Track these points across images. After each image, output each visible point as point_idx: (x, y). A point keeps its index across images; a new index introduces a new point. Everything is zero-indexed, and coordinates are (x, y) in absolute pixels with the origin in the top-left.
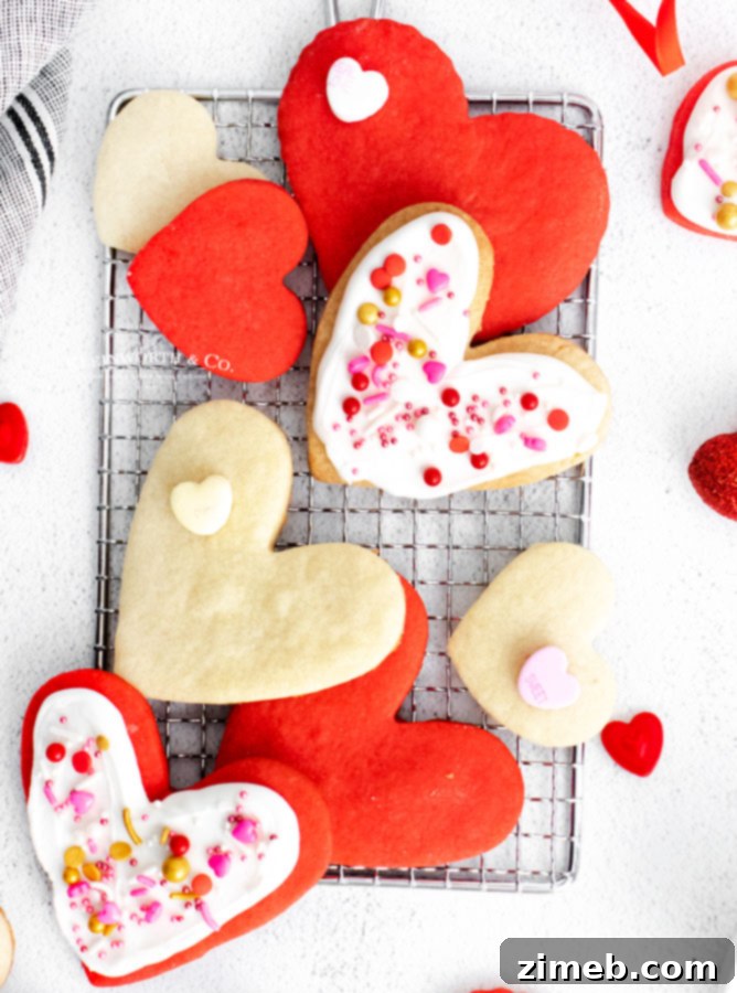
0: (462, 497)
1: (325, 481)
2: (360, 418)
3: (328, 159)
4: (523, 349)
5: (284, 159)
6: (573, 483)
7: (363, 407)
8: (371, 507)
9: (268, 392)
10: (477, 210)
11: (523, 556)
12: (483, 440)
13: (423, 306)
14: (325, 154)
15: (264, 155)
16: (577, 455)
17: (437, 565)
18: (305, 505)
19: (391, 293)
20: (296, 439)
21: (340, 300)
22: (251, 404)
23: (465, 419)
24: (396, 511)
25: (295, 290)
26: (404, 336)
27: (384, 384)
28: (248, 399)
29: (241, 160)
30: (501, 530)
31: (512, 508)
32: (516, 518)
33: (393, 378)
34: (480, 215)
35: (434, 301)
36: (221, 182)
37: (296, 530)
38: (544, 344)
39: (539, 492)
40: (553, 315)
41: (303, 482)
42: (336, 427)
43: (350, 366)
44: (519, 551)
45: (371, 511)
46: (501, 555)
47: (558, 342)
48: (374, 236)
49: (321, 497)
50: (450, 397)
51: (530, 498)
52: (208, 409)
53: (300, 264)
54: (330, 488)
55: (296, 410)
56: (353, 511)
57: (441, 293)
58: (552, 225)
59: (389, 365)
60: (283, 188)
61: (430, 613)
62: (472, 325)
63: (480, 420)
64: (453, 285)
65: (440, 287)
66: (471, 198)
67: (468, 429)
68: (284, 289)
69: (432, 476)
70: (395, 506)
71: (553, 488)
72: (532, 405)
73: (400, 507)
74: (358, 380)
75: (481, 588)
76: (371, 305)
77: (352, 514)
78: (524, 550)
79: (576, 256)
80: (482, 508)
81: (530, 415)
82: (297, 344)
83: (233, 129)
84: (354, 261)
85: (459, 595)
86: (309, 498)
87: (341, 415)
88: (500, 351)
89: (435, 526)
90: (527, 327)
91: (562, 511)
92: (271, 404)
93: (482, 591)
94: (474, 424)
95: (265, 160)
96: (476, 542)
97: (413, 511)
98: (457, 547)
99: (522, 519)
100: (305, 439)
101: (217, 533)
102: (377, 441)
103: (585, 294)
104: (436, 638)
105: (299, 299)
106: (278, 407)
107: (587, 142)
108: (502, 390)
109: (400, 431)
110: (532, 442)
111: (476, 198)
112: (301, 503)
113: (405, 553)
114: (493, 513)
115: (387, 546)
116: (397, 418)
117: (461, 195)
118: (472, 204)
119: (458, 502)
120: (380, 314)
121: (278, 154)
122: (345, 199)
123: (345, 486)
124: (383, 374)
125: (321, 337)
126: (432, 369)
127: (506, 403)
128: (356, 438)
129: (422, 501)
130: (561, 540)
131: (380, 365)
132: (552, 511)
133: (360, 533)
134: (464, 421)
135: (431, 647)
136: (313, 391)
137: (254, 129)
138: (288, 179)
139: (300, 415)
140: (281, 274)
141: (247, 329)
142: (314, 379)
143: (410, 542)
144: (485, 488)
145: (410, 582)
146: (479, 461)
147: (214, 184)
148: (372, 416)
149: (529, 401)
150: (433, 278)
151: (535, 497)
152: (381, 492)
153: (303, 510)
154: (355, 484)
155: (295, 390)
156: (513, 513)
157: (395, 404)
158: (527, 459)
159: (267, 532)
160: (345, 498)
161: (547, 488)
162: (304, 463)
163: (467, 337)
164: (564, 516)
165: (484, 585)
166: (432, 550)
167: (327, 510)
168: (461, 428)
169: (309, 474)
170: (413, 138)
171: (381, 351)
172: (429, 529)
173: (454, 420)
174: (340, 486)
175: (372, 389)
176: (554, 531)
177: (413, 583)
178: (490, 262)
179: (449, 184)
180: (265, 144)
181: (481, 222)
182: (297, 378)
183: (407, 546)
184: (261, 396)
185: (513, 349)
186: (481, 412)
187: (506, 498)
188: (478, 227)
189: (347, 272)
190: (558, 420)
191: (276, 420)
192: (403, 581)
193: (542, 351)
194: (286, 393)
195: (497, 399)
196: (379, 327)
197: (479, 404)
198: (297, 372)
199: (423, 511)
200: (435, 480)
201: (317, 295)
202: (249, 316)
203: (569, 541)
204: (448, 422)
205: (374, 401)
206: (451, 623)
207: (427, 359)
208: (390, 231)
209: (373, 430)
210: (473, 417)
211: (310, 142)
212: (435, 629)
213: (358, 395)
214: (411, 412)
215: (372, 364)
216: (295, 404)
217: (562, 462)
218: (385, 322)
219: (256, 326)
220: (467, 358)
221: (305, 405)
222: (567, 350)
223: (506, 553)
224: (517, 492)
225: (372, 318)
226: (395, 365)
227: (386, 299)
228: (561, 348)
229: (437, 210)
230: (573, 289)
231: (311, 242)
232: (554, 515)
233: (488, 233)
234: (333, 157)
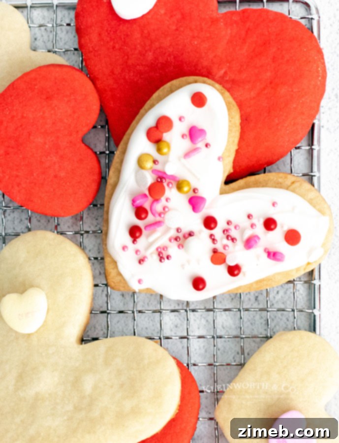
0: (223, 299)
1: (119, 290)
2: (142, 241)
3: (114, 47)
4: (264, 185)
5: (81, 48)
6: (306, 285)
7: (144, 232)
8: (155, 309)
9: (74, 224)
10: (227, 81)
11: (270, 341)
12: (236, 254)
13: (187, 155)
14: (111, 43)
15: (67, 47)
16: (309, 264)
17: (206, 351)
18: (104, 309)
19: (162, 145)
20: (96, 258)
21: (124, 152)
22: (62, 233)
23: (222, 239)
24: (173, 311)
25: (92, 146)
26: (173, 178)
27: (160, 215)
28: (59, 230)
29: (49, 51)
30: (253, 324)
31: (261, 306)
32: (264, 313)
33: (167, 209)
34: (229, 85)
35: (195, 150)
36: (34, 67)
37: (99, 328)
38: (280, 180)
39: (281, 293)
40: (288, 158)
41: (103, 291)
42: (124, 248)
43: (134, 201)
44: (268, 338)
45: (154, 312)
46: (254, 341)
47: (291, 178)
48: (149, 103)
49: (116, 303)
50: (210, 222)
51: (274, 298)
52: (28, 237)
53: (95, 127)
54: (123, 295)
55: (96, 236)
56: (140, 312)
57: (200, 144)
58: (283, 90)
59: (163, 199)
60: (81, 70)
61: (200, 389)
62: (225, 168)
63: (233, 240)
64: (209, 138)
65: (200, 139)
66: (222, 72)
67: (225, 247)
68: (83, 145)
69: (198, 283)
70: (172, 308)
71: (292, 290)
72: (273, 227)
73: (177, 308)
74: (140, 212)
75: (240, 367)
76: (148, 155)
77: (140, 314)
78: (271, 337)
79: (303, 113)
80: (238, 307)
81: (271, 234)
82: (94, 186)
83: (43, 28)
84: (134, 123)
85: (222, 373)
86: (107, 303)
87: (128, 239)
88: (247, 186)
89: (203, 322)
90: (268, 168)
91: (299, 307)
92: (76, 233)
93: (240, 370)
94: (229, 243)
95: (67, 51)
96: (235, 333)
97: (186, 311)
98: (221, 337)
99: (269, 313)
100: (102, 259)
101: (36, 332)
102: (156, 258)
103: (311, 143)
104: (206, 407)
105: (95, 153)
106: (82, 235)
107: (308, 29)
108: (249, 216)
109: (173, 249)
110: (273, 255)
111: (225, 73)
112: (101, 307)
113: (181, 342)
114: (247, 310)
115: (167, 338)
116: (170, 240)
117: (214, 70)
118: (222, 77)
119: (221, 302)
120: (155, 162)
121: (77, 46)
122: (127, 77)
123: (134, 293)
124: (158, 207)
125: (111, 180)
126: (195, 202)
127: (252, 226)
128: (140, 256)
129: (193, 303)
130: (299, 329)
131: (156, 200)
132: (292, 307)
133: (147, 328)
134: (222, 241)
135: (203, 414)
136: (107, 222)
137: (58, 28)
138: (84, 64)
139: (99, 241)
140: (80, 135)
141: (56, 176)
142: (107, 212)
143: (185, 334)
144: (240, 291)
145: (185, 365)
146: (234, 271)
147: (28, 70)
148: (152, 239)
149: (270, 224)
150: (194, 133)
151: (278, 297)
152: (161, 296)
153: (103, 312)
154: (140, 291)
155: (95, 222)
156: (261, 310)
157: (168, 229)
158: (271, 268)
159: (75, 329)
160: (134, 302)
161: (287, 290)
162: (103, 277)
163: (222, 178)
164: (301, 311)
165: (242, 365)
166: (201, 340)
167: (121, 312)
168: (219, 246)
169: (107, 285)
170: (177, 30)
171: (156, 189)
172: (198, 324)
173: (214, 240)
174: (131, 293)
175: (151, 218)
176: (293, 322)
177: (188, 365)
178: (237, 120)
179: (205, 63)
180: (68, 39)
181: (229, 90)
182: (95, 212)
183: (182, 338)
184: (69, 227)
185: (257, 185)
186: (234, 233)
187: (256, 298)
188: (227, 94)
189: (129, 131)
190: (292, 237)
191: (81, 245)
192: (179, 364)
193: (279, 185)
194: (88, 224)
195: (245, 223)
196: (154, 171)
197: (232, 227)
198: (96, 208)
199: (194, 311)
200: (201, 287)
201: (109, 150)
202: (57, 166)
203: (306, 330)
204: (210, 241)
205: (152, 228)
206: (217, 395)
207: (191, 194)
208: (160, 99)
209: (153, 249)
210: (228, 237)
211: (100, 35)
212: (204, 400)
213: (140, 223)
214: (181, 235)
215: (150, 199)
216: (94, 232)
217: (298, 270)
218: (158, 167)
219: (62, 174)
220: (222, 192)
221: (102, 233)
222: (297, 184)
223: (258, 340)
224: (265, 294)
225: (149, 164)
226: (167, 200)
227: (159, 150)
228: (293, 183)
229: (196, 82)
230: (301, 139)
231: (102, 109)
232: (293, 310)
233: (234, 99)
234: (117, 46)
